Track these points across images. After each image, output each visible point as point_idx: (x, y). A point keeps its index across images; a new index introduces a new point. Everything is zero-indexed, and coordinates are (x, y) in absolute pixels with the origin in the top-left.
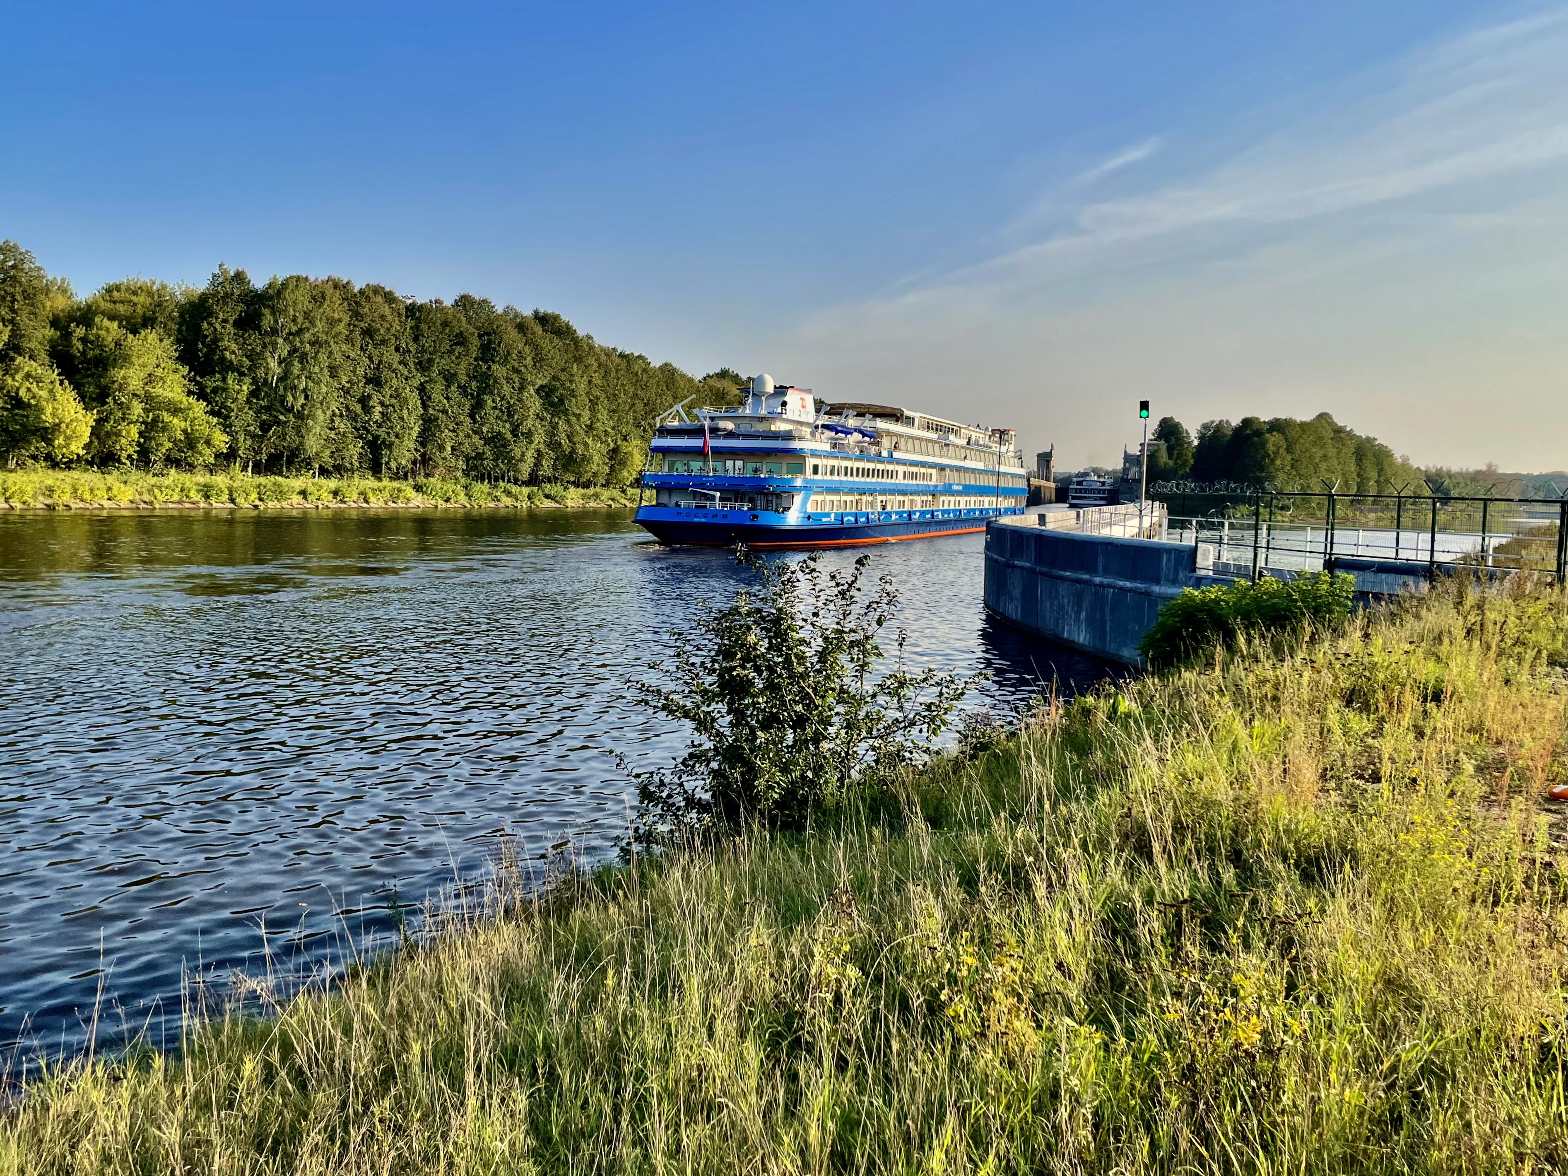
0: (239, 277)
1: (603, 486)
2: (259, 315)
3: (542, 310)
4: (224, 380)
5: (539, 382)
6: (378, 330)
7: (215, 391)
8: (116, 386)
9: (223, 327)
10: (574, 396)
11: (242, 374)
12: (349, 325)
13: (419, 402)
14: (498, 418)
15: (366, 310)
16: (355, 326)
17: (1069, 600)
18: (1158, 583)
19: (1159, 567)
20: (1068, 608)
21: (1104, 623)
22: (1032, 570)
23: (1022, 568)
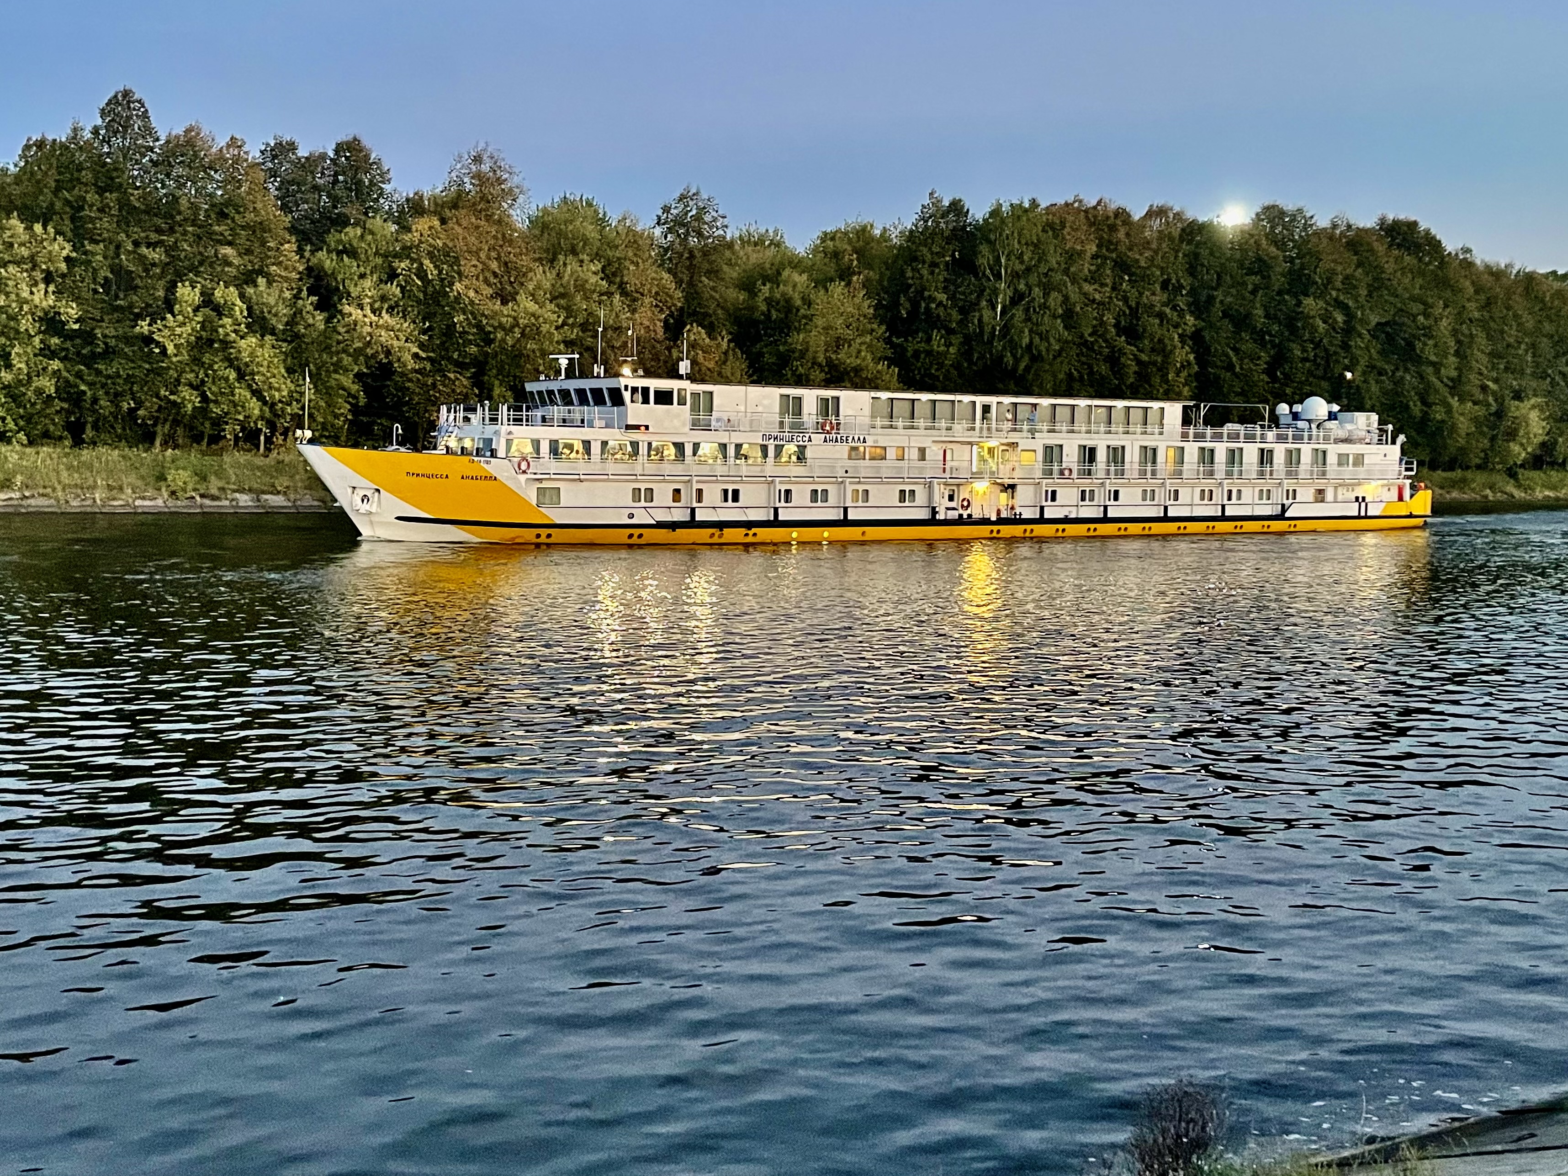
0: (956, 207)
1: (1479, 467)
2: (975, 253)
3: (1391, 217)
4: (929, 340)
5: (1374, 319)
6: (1137, 261)
7: (916, 354)
8: (797, 355)
9: (932, 273)
10: (1431, 337)
11: (950, 332)
12: (1094, 257)
13: (1191, 357)
14: (1310, 373)
15: (1121, 234)
16: (1106, 258)
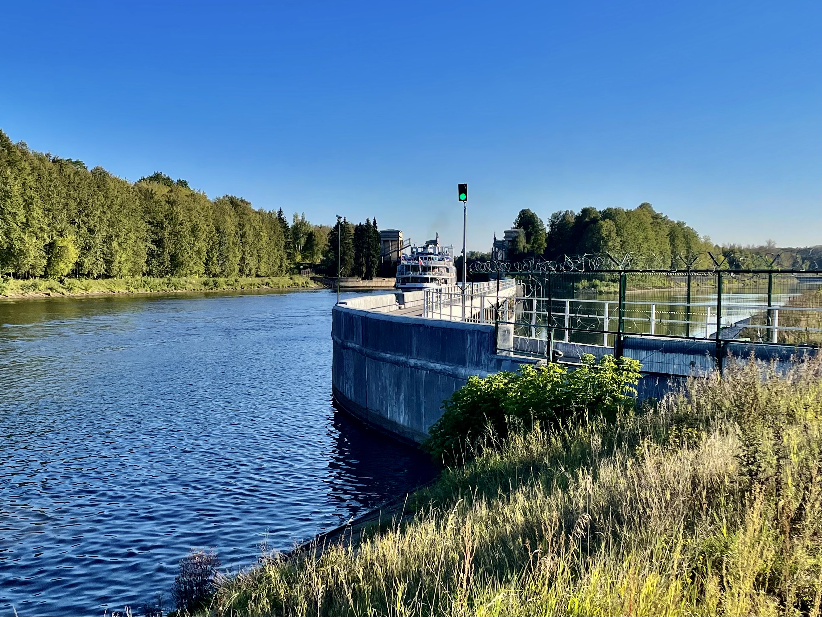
17: (391, 382)
18: (464, 365)
19: (464, 348)
20: (390, 390)
21: (419, 405)
22: (360, 351)
23: (353, 349)
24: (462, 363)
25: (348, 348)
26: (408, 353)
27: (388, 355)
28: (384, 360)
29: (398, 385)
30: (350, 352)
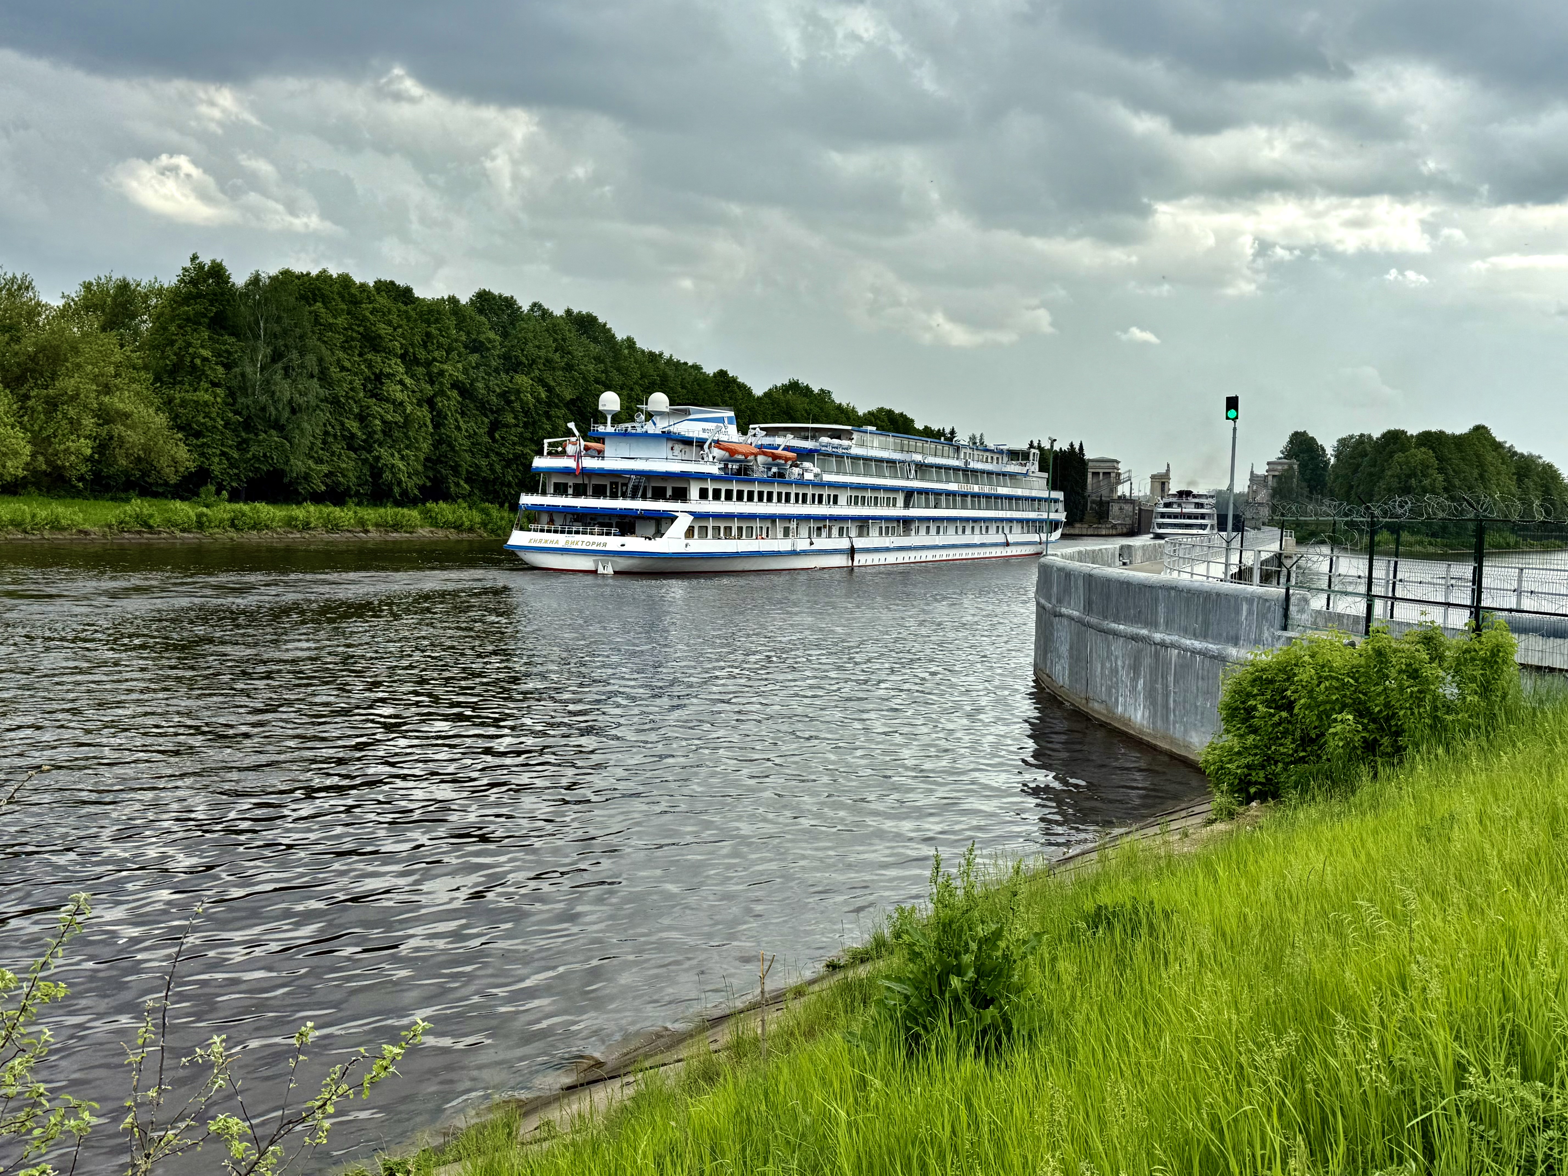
0: (218, 270)
3: (574, 309)
7: (184, 403)
13: (428, 418)
17: (1124, 663)
18: (1236, 644)
19: (1238, 622)
20: (1123, 673)
21: (1166, 696)
22: (1080, 622)
23: (1071, 618)
24: (1235, 641)
25: (1061, 615)
26: (1153, 624)
27: (1122, 627)
28: (1116, 634)
29: (1135, 668)
30: (1065, 622)
